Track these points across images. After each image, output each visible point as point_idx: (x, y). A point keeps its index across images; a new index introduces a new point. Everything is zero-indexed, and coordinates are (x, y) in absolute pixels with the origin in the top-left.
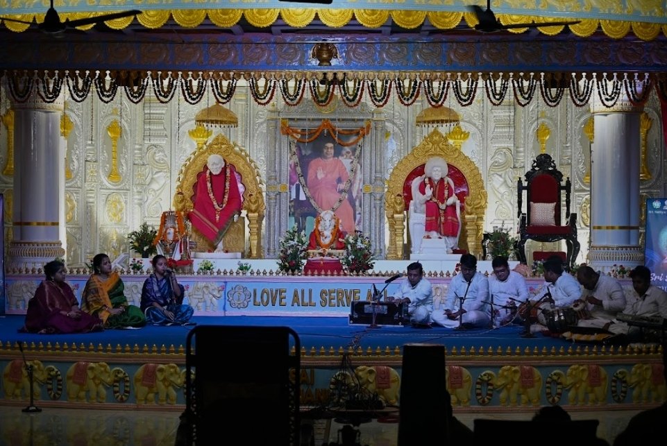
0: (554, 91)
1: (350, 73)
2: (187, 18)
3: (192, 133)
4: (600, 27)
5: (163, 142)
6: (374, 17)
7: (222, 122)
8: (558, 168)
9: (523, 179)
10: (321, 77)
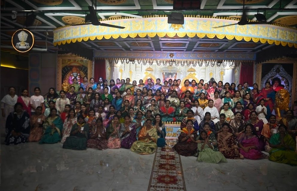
0: (219, 64)
1: (177, 60)
2: (142, 35)
3: (145, 73)
4: (252, 39)
5: (140, 75)
6: (192, 35)
7: (150, 71)
8: (215, 81)
9: (208, 82)
10: (171, 60)
